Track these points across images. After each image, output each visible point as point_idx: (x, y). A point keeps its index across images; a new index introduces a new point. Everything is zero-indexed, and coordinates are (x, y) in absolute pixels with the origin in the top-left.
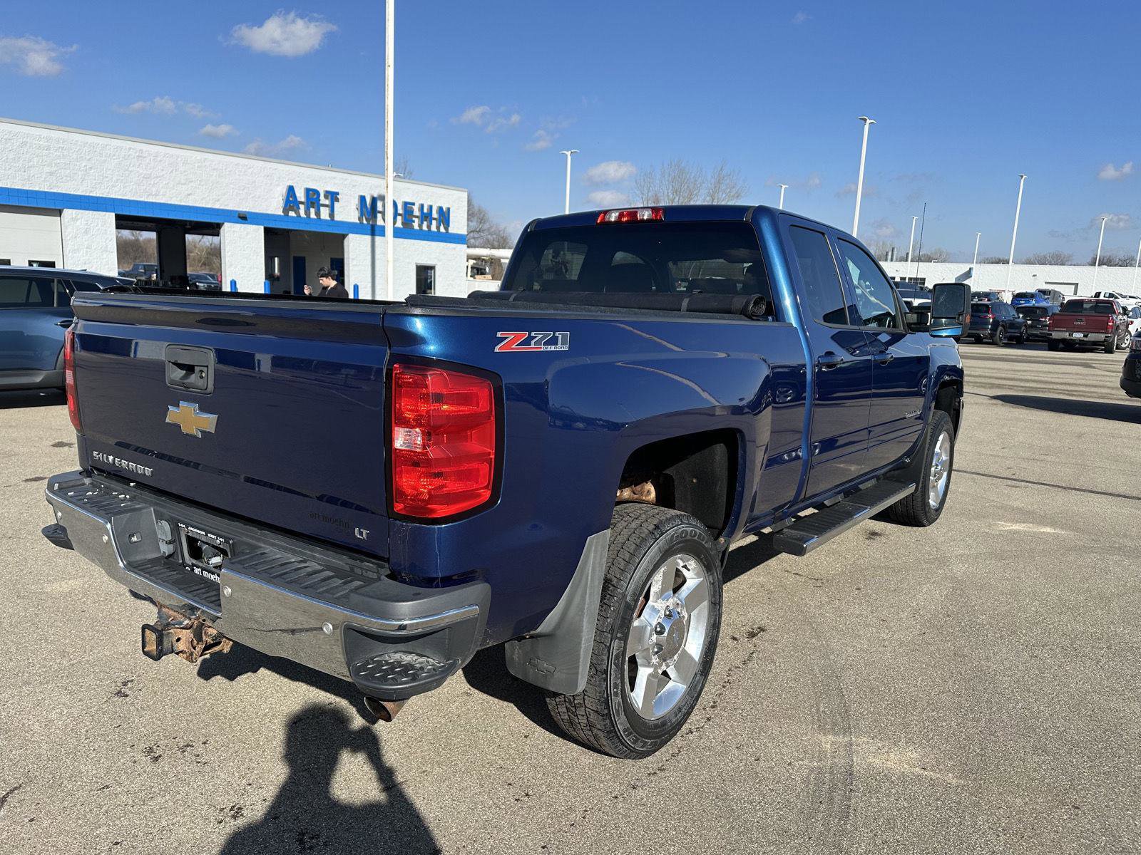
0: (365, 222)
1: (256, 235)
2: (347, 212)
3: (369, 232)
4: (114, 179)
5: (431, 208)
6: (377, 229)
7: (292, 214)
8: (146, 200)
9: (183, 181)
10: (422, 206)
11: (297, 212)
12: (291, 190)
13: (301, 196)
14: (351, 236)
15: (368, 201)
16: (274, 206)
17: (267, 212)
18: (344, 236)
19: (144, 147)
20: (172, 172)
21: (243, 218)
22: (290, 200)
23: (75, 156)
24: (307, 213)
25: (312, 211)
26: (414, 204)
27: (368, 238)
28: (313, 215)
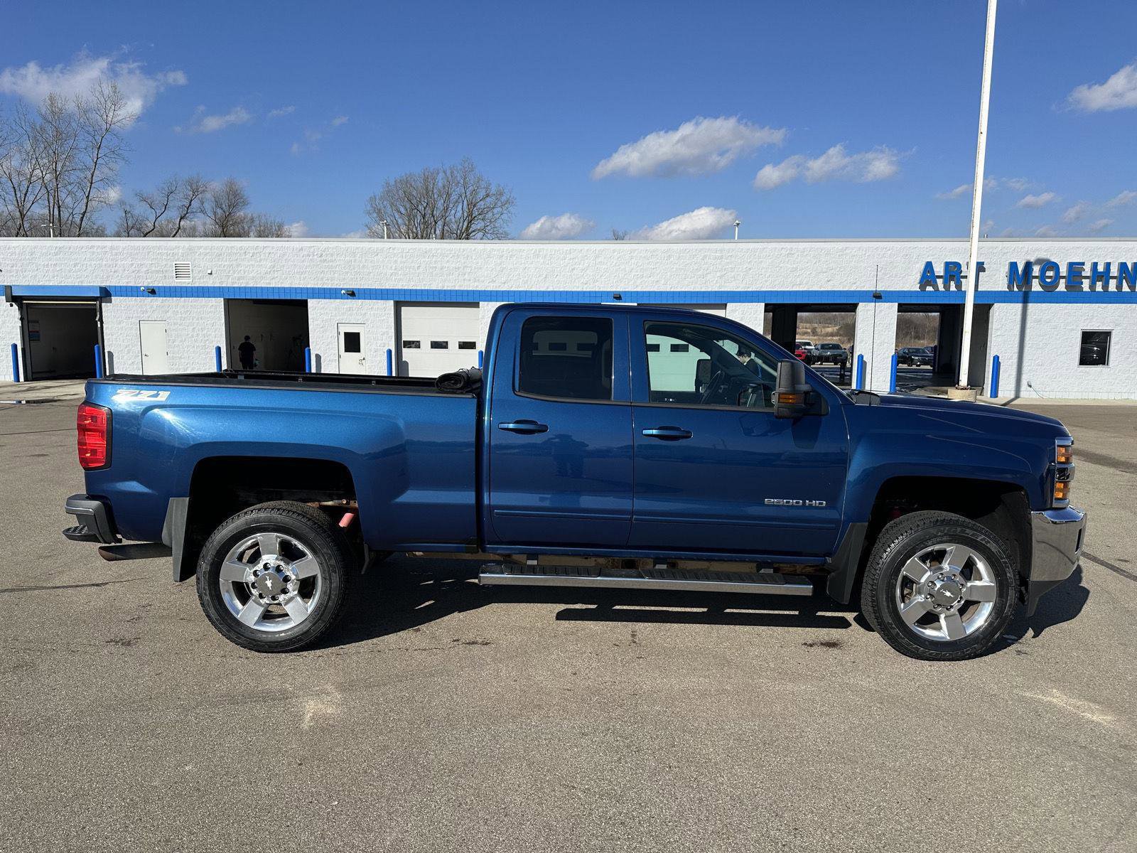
0: (1016, 289)
1: (889, 312)
2: (997, 281)
3: (1021, 299)
4: (768, 275)
5: (1108, 265)
6: (1031, 295)
7: (929, 289)
8: (791, 290)
9: (824, 270)
10: (1095, 265)
11: (935, 286)
12: (929, 266)
13: (939, 270)
14: (996, 305)
15: (1021, 268)
16: (910, 283)
17: (904, 289)
18: (990, 306)
19: (794, 245)
20: (815, 263)
21: (877, 297)
22: (928, 275)
23: (739, 261)
24: (947, 286)
25: (952, 283)
26: (1083, 264)
27: (1019, 306)
28: (953, 288)
